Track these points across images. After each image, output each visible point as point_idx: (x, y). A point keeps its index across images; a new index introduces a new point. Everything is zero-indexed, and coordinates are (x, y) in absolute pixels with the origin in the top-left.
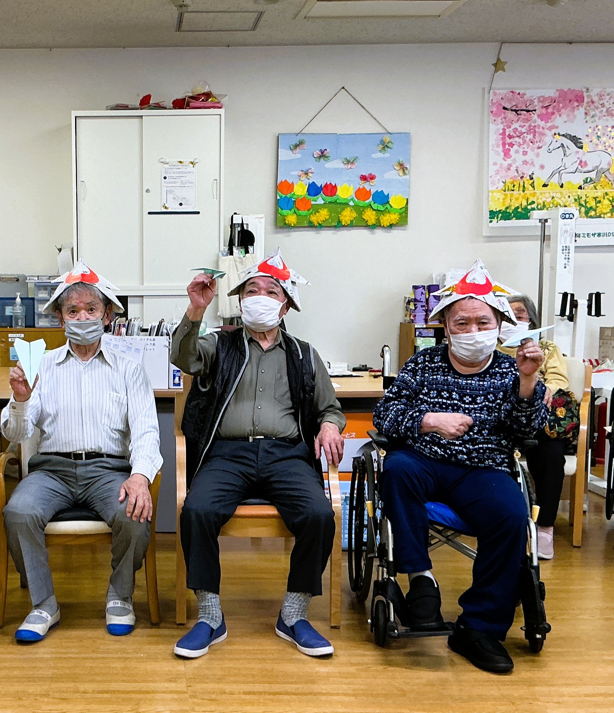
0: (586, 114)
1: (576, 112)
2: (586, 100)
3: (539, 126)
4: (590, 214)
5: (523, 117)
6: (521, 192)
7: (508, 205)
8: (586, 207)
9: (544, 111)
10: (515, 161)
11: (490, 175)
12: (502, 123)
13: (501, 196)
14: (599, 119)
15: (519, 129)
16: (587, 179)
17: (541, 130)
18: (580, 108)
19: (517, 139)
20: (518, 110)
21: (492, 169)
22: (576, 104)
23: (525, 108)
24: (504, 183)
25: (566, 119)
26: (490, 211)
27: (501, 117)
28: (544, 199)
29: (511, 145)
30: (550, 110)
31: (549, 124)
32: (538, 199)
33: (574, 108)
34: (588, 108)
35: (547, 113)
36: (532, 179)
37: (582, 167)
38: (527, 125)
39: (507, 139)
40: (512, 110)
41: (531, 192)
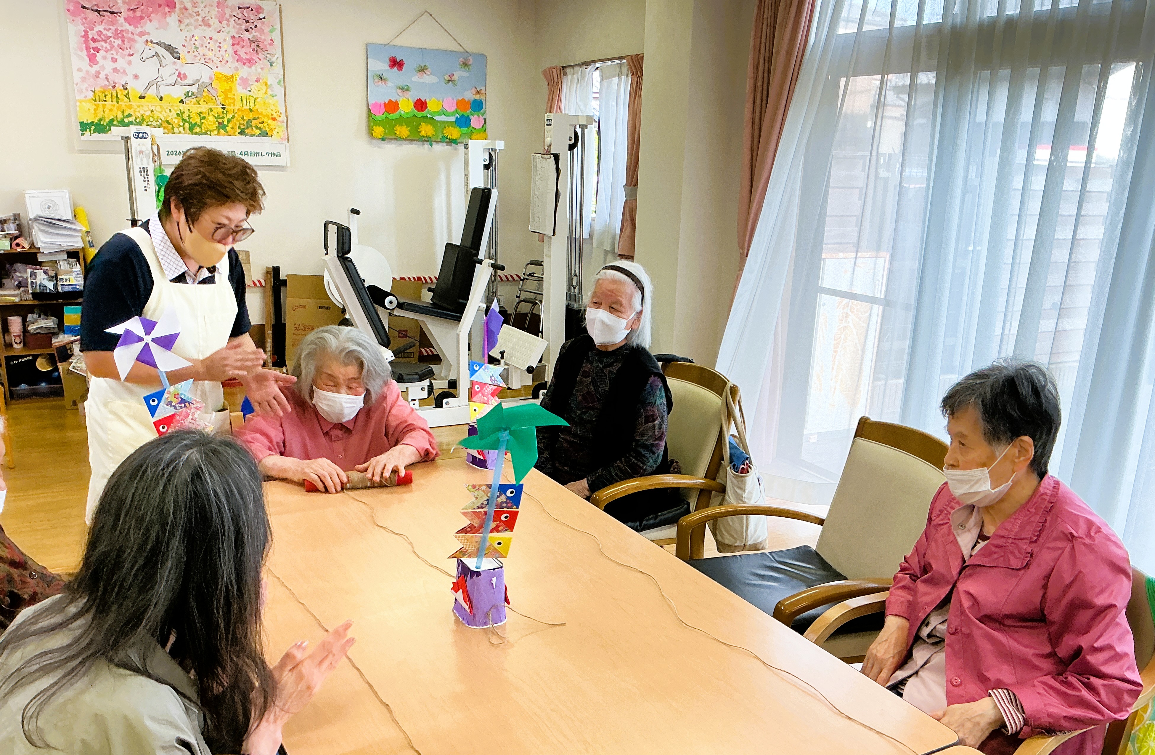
0: (180, 21)
1: (168, 19)
2: (178, 6)
3: (127, 31)
4: (194, 131)
5: (106, 18)
6: (115, 103)
7: (101, 117)
8: (190, 123)
9: (131, 14)
10: (103, 68)
11: (75, 83)
12: (83, 24)
13: (91, 106)
14: (195, 28)
15: (105, 32)
16: (188, 92)
17: (130, 35)
18: (173, 14)
19: (103, 43)
20: (100, 11)
21: (77, 76)
22: (167, 9)
23: (109, 10)
24: (94, 92)
25: (157, 26)
26: (80, 123)
27: (80, 17)
28: (142, 112)
29: (97, 50)
30: (138, 13)
31: (139, 30)
32: (135, 111)
33: (166, 14)
34: (182, 16)
35: (135, 17)
36: (126, 89)
37: (181, 79)
38: (113, 28)
39: (92, 42)
40: (93, 10)
41: (127, 104)
